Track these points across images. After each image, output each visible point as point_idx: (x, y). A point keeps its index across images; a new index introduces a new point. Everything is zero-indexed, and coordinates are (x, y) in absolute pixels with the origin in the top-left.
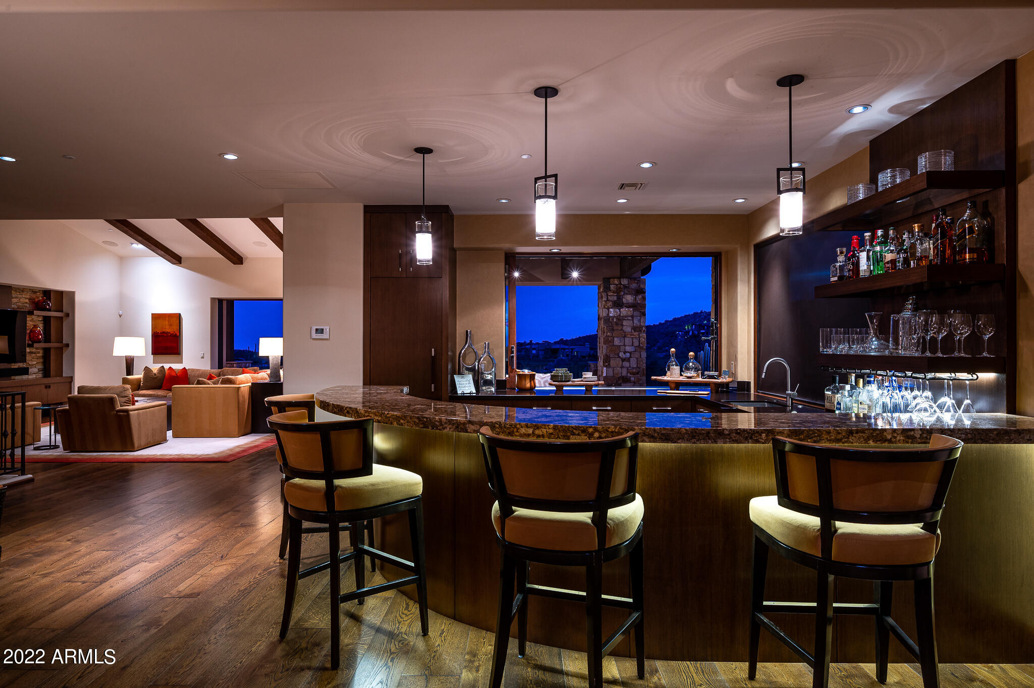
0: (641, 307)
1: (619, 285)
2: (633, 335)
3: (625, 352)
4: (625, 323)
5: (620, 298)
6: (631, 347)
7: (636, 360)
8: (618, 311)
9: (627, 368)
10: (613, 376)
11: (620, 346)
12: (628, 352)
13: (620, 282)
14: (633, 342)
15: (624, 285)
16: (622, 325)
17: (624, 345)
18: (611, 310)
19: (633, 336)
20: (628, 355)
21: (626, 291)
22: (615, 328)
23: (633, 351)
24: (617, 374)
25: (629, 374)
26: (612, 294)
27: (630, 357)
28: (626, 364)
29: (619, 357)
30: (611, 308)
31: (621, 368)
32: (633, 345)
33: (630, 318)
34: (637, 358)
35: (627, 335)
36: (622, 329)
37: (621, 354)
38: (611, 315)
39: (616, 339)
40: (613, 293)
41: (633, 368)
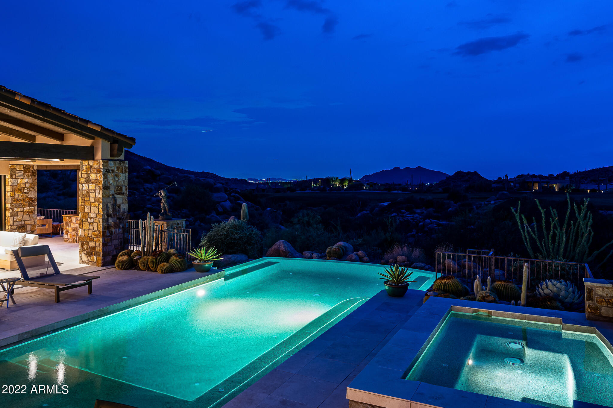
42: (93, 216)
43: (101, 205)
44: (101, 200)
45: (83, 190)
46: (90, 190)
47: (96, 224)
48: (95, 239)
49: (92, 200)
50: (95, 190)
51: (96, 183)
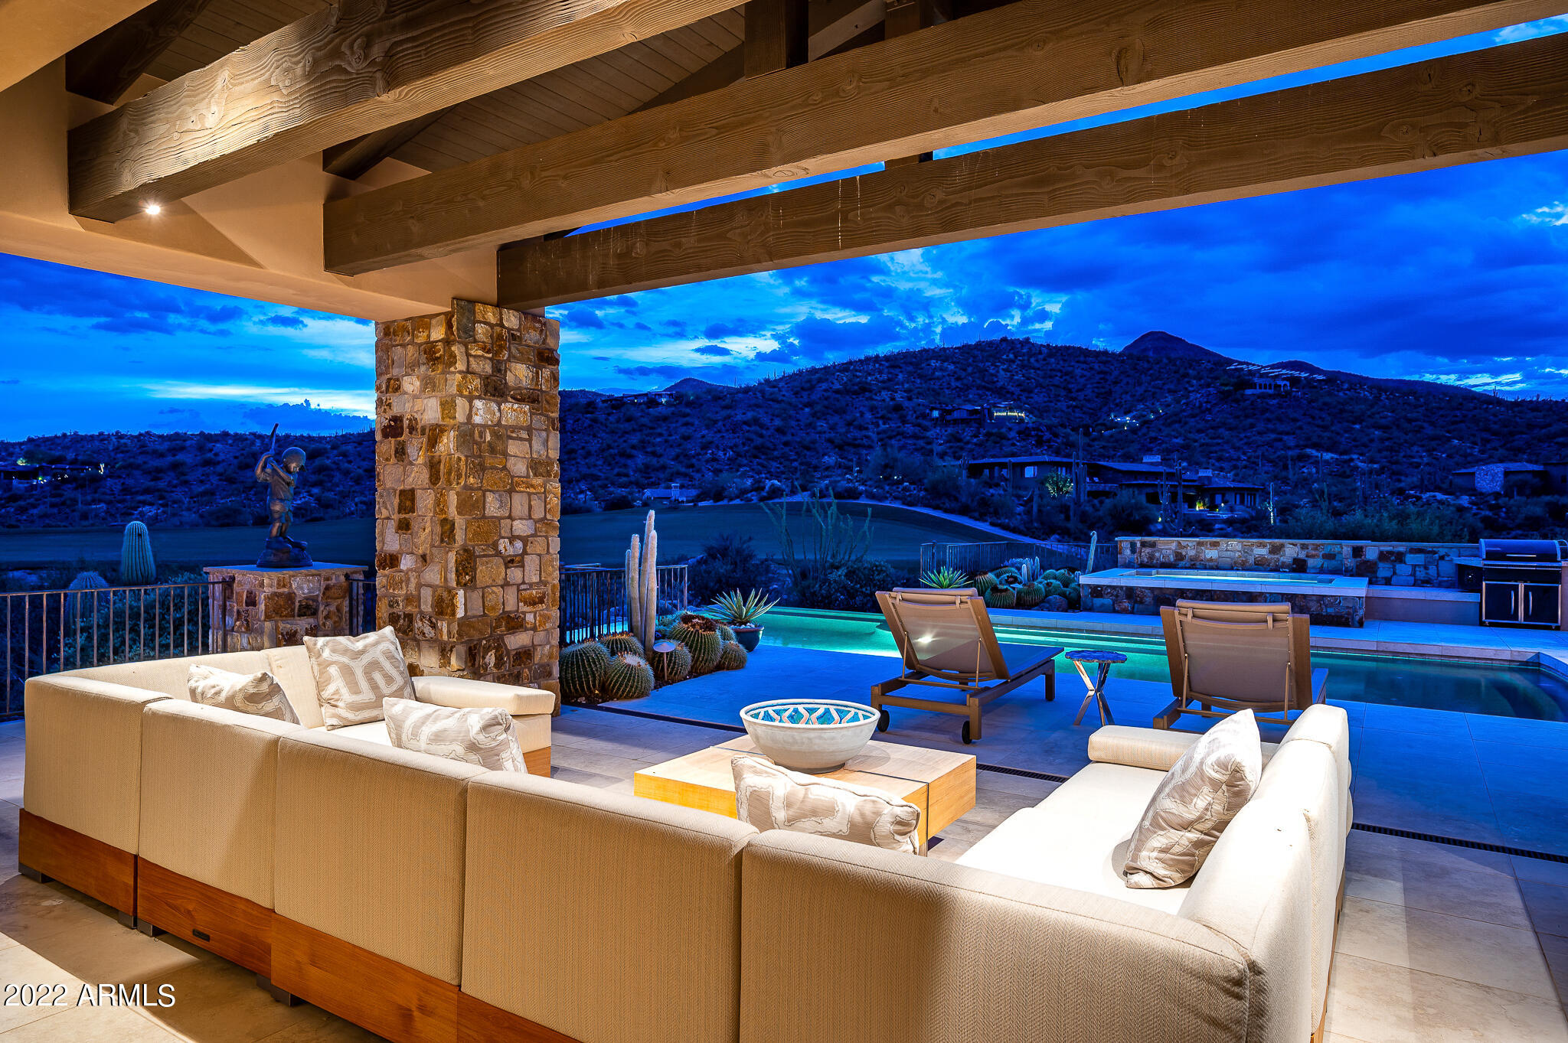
0: (548, 402)
1: (498, 329)
2: (532, 486)
3: (512, 539)
4: (513, 448)
5: (499, 369)
6: (524, 522)
7: (538, 562)
8: (494, 406)
9: (518, 586)
10: (485, 615)
11: (500, 519)
12: (519, 537)
13: (501, 319)
14: (530, 507)
15: (509, 330)
16: (505, 454)
17: (510, 517)
18: (478, 404)
19: (532, 490)
20: (519, 544)
21: (513, 350)
22: (489, 461)
23: (532, 536)
24: (493, 608)
25: (521, 604)
26: (480, 353)
27: (525, 552)
28: (515, 574)
29: (498, 554)
30: (479, 398)
31: (502, 587)
32: (530, 518)
33: (524, 435)
34: (539, 555)
35: (518, 484)
36: (505, 468)
37: (503, 544)
38: (477, 419)
39: (490, 497)
40: (483, 349)
41: (531, 585)
42: (521, 527)
43: (558, 485)
44: (556, 468)
45: (475, 426)
46: (506, 427)
47: (536, 558)
48: (530, 618)
49: (519, 468)
50: (529, 429)
51: (533, 401)
